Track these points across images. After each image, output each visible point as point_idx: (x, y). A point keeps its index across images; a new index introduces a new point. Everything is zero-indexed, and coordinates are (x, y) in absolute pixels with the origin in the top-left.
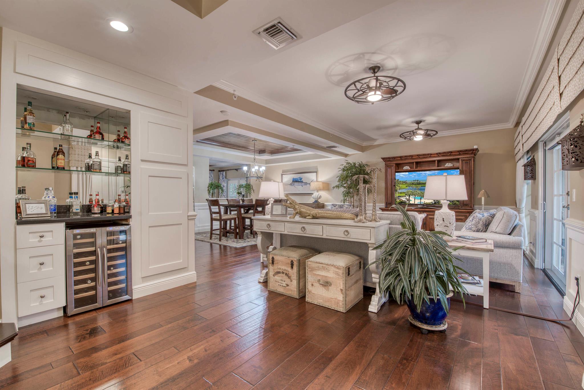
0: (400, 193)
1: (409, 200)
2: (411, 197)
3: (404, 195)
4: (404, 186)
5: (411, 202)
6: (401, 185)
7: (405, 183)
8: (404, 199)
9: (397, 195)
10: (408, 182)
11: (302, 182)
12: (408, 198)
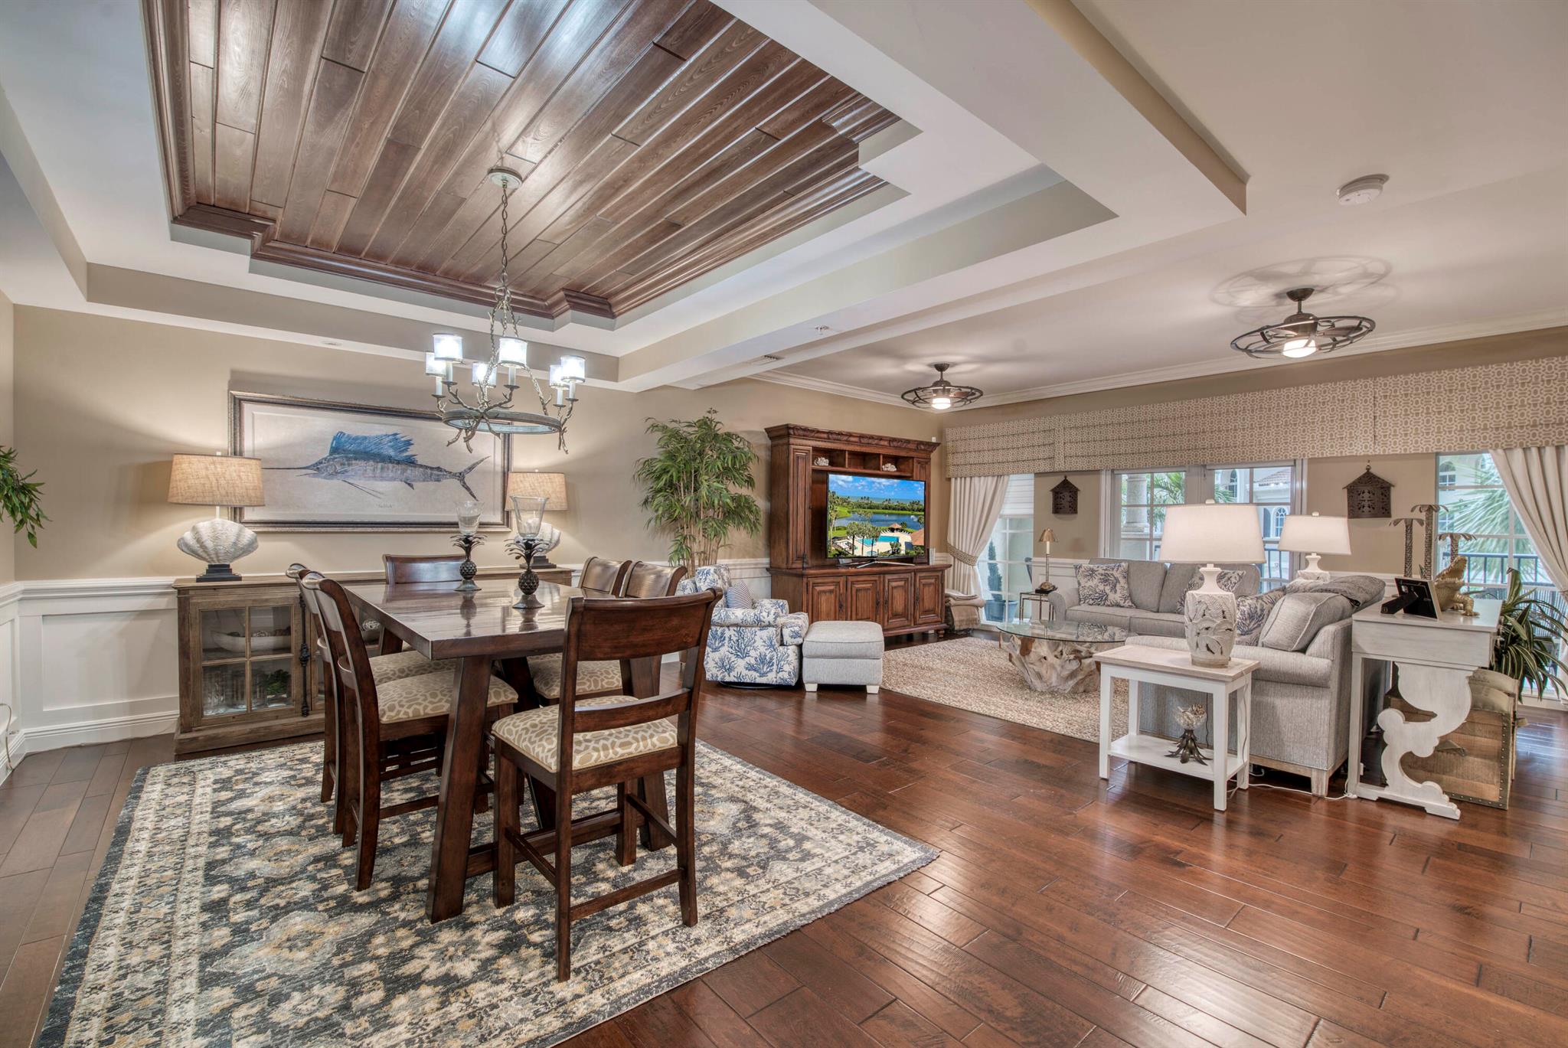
0: (839, 529)
1: (853, 547)
2: (857, 538)
3: (842, 533)
4: (845, 510)
5: (857, 553)
6: (838, 508)
7: (845, 502)
8: (843, 544)
9: (831, 534)
10: (853, 501)
11: (411, 462)
12: (851, 541)
